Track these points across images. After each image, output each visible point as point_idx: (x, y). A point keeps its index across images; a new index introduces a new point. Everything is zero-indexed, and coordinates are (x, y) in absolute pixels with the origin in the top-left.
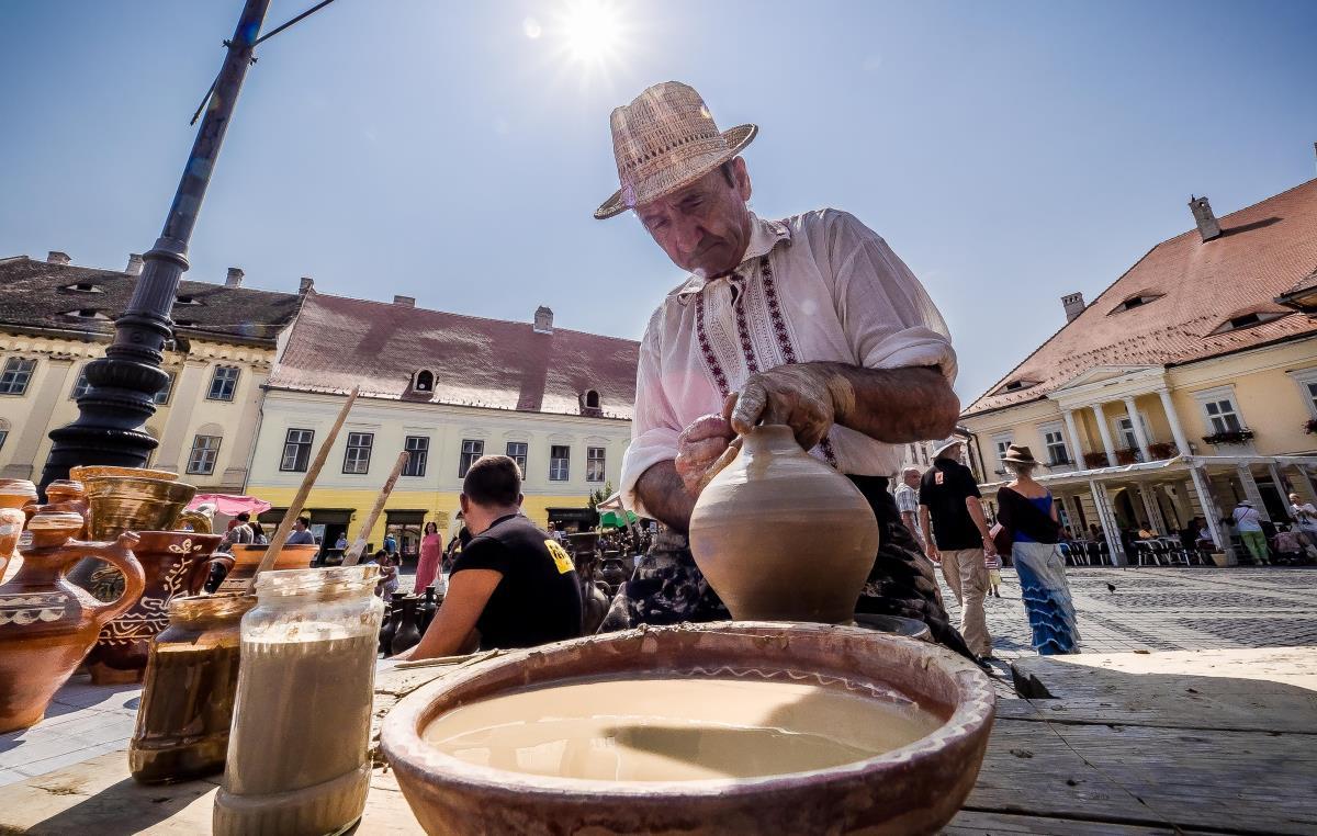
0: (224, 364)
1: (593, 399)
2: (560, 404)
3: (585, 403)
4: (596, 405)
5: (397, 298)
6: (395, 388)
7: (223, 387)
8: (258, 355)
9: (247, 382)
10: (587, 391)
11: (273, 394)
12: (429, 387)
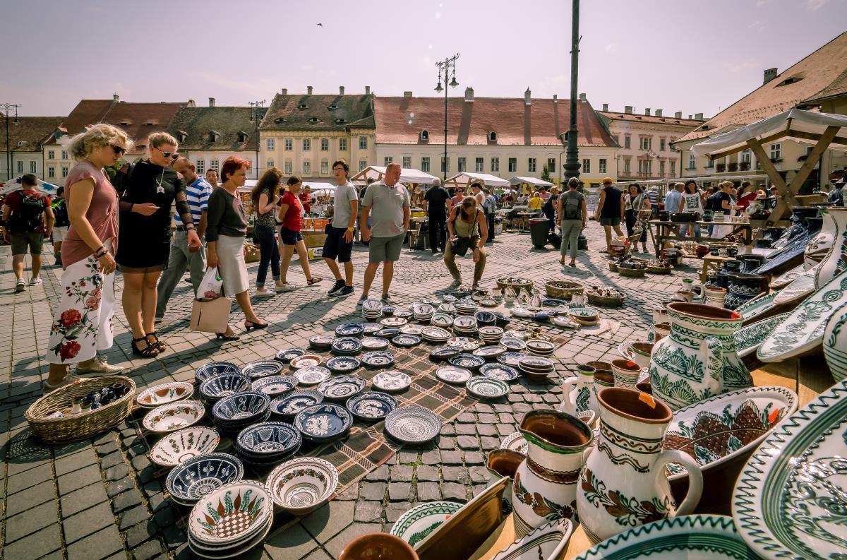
0: (362, 136)
1: (493, 136)
2: (477, 139)
3: (490, 137)
4: (495, 139)
5: (405, 93)
6: (414, 139)
7: (363, 145)
8: (371, 132)
9: (369, 142)
10: (491, 132)
11: (378, 145)
12: (427, 137)
